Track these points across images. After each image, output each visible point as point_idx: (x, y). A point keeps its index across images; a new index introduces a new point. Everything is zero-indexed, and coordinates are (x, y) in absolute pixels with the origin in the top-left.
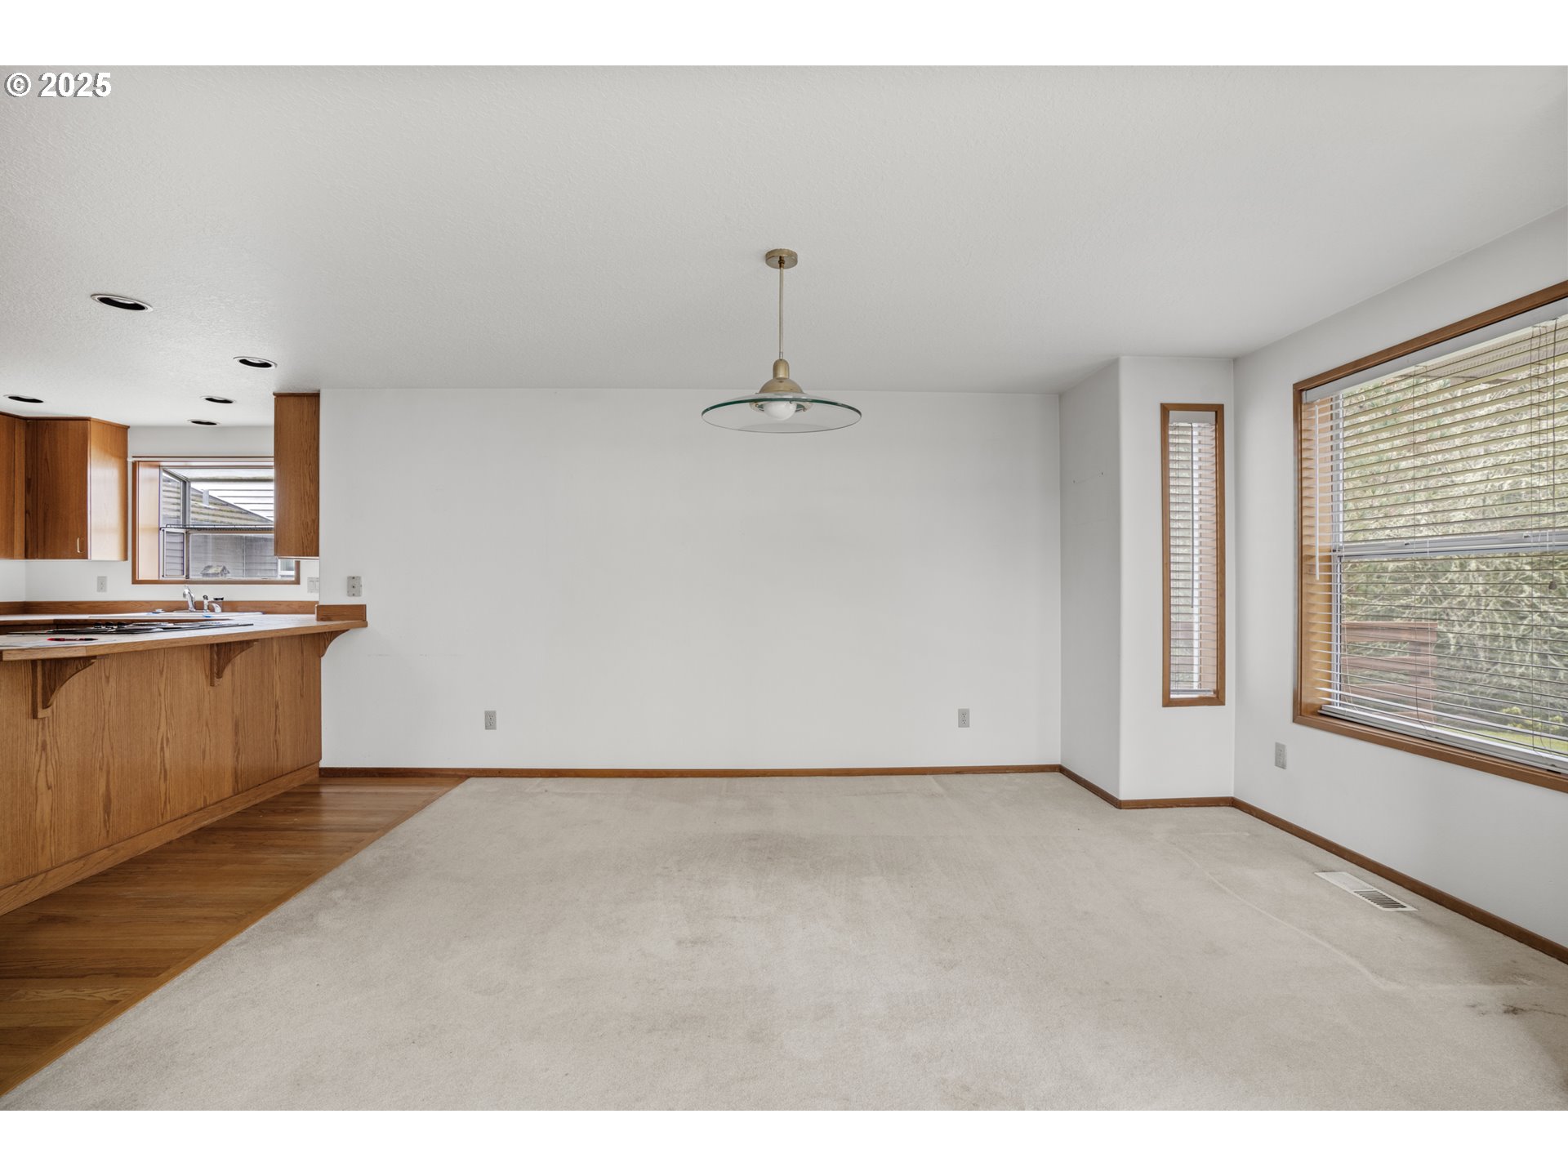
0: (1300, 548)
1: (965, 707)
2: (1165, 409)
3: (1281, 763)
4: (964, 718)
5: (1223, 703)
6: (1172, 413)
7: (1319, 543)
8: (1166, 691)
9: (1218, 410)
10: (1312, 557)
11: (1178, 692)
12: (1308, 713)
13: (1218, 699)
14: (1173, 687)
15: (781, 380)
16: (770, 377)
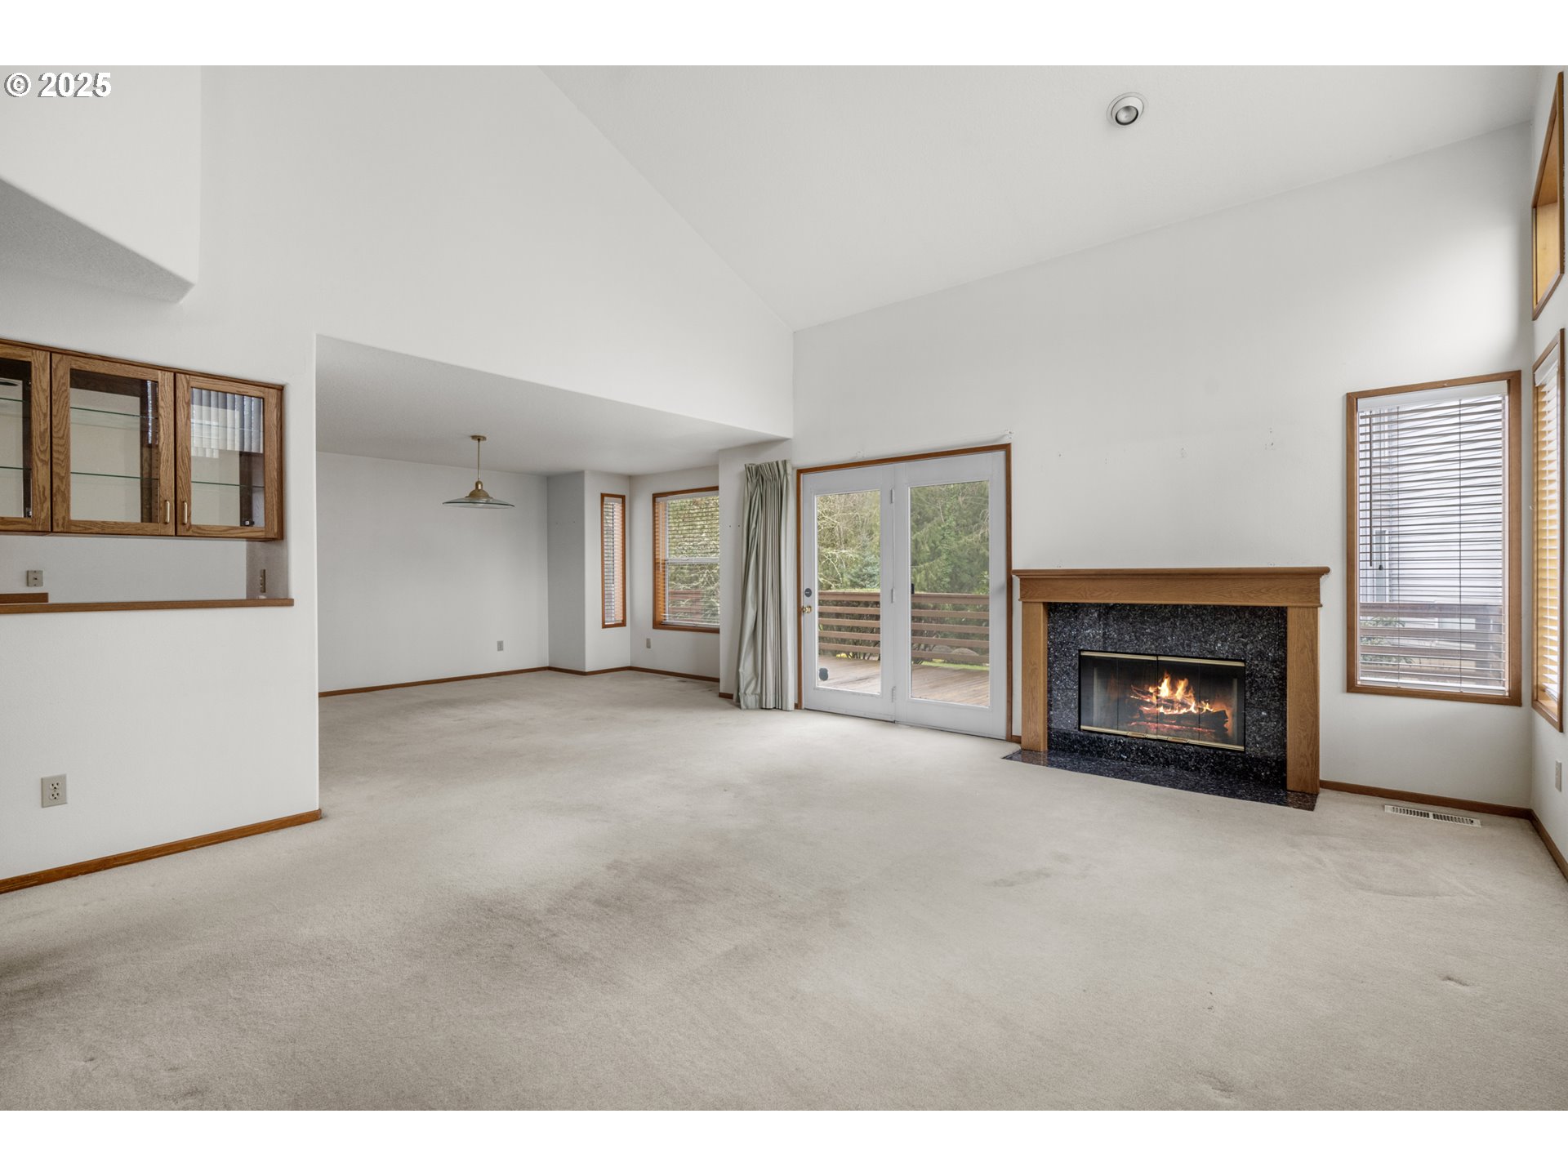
0: (655, 559)
1: (500, 640)
2: (603, 496)
3: (649, 646)
4: (500, 646)
5: (625, 625)
6: (606, 498)
7: (661, 557)
8: (603, 622)
9: (623, 497)
10: (659, 563)
11: (608, 622)
12: (658, 624)
13: (623, 624)
14: (606, 620)
15: (479, 490)
16: (474, 488)
